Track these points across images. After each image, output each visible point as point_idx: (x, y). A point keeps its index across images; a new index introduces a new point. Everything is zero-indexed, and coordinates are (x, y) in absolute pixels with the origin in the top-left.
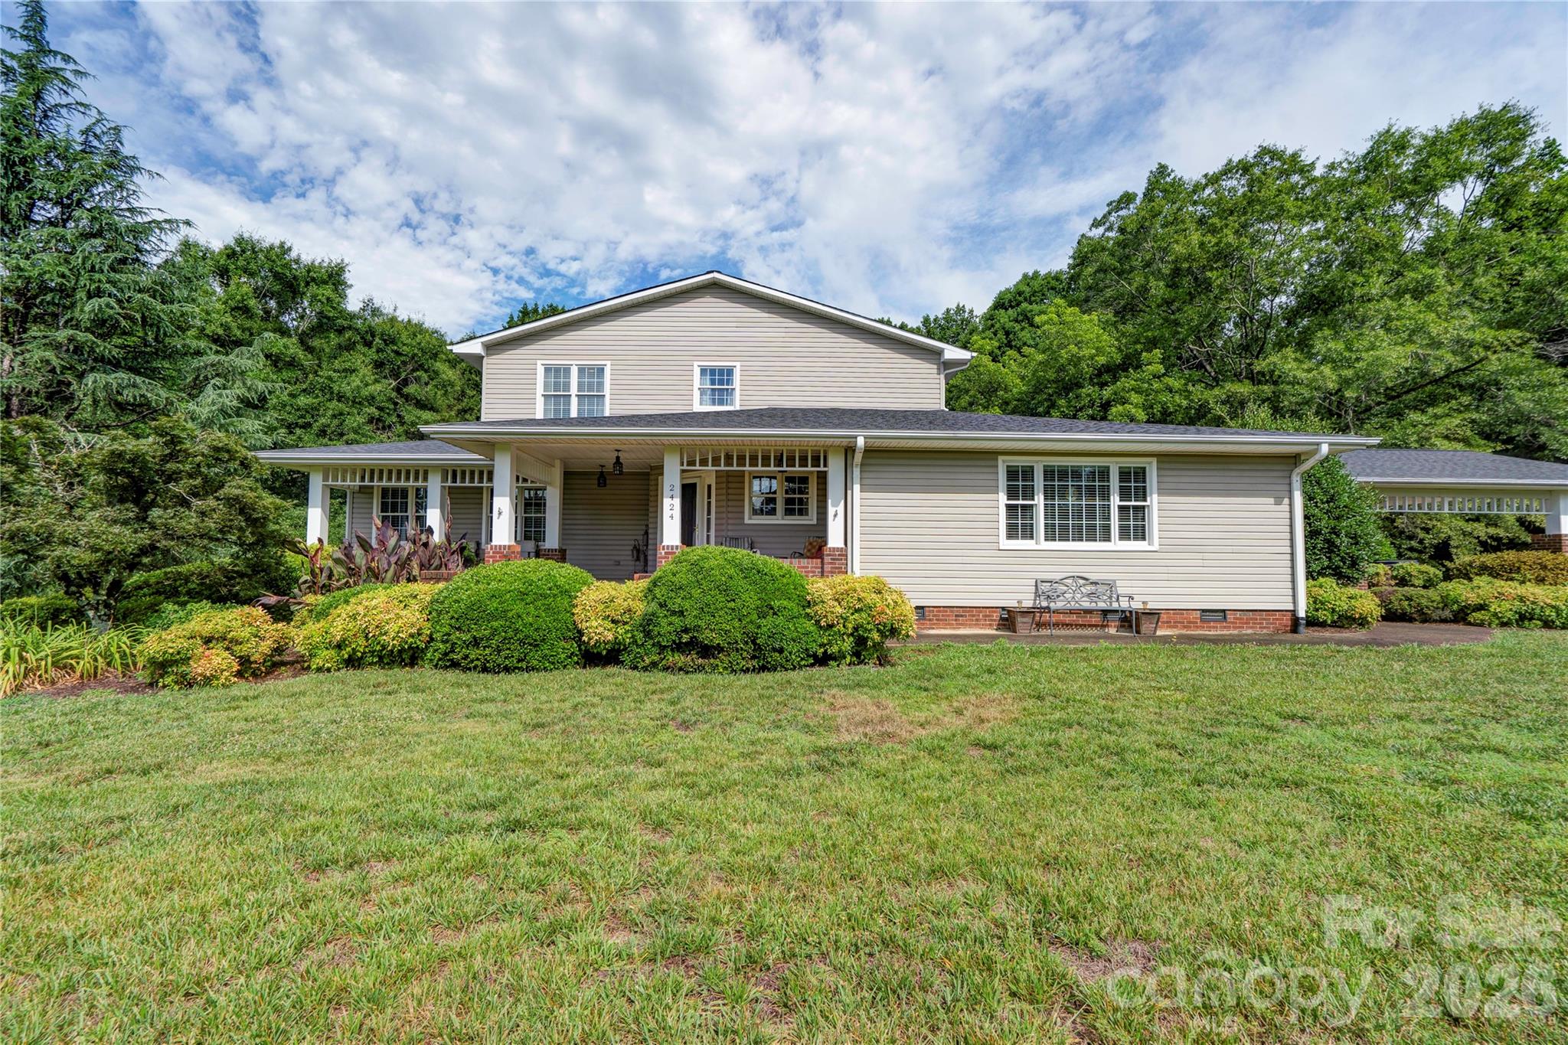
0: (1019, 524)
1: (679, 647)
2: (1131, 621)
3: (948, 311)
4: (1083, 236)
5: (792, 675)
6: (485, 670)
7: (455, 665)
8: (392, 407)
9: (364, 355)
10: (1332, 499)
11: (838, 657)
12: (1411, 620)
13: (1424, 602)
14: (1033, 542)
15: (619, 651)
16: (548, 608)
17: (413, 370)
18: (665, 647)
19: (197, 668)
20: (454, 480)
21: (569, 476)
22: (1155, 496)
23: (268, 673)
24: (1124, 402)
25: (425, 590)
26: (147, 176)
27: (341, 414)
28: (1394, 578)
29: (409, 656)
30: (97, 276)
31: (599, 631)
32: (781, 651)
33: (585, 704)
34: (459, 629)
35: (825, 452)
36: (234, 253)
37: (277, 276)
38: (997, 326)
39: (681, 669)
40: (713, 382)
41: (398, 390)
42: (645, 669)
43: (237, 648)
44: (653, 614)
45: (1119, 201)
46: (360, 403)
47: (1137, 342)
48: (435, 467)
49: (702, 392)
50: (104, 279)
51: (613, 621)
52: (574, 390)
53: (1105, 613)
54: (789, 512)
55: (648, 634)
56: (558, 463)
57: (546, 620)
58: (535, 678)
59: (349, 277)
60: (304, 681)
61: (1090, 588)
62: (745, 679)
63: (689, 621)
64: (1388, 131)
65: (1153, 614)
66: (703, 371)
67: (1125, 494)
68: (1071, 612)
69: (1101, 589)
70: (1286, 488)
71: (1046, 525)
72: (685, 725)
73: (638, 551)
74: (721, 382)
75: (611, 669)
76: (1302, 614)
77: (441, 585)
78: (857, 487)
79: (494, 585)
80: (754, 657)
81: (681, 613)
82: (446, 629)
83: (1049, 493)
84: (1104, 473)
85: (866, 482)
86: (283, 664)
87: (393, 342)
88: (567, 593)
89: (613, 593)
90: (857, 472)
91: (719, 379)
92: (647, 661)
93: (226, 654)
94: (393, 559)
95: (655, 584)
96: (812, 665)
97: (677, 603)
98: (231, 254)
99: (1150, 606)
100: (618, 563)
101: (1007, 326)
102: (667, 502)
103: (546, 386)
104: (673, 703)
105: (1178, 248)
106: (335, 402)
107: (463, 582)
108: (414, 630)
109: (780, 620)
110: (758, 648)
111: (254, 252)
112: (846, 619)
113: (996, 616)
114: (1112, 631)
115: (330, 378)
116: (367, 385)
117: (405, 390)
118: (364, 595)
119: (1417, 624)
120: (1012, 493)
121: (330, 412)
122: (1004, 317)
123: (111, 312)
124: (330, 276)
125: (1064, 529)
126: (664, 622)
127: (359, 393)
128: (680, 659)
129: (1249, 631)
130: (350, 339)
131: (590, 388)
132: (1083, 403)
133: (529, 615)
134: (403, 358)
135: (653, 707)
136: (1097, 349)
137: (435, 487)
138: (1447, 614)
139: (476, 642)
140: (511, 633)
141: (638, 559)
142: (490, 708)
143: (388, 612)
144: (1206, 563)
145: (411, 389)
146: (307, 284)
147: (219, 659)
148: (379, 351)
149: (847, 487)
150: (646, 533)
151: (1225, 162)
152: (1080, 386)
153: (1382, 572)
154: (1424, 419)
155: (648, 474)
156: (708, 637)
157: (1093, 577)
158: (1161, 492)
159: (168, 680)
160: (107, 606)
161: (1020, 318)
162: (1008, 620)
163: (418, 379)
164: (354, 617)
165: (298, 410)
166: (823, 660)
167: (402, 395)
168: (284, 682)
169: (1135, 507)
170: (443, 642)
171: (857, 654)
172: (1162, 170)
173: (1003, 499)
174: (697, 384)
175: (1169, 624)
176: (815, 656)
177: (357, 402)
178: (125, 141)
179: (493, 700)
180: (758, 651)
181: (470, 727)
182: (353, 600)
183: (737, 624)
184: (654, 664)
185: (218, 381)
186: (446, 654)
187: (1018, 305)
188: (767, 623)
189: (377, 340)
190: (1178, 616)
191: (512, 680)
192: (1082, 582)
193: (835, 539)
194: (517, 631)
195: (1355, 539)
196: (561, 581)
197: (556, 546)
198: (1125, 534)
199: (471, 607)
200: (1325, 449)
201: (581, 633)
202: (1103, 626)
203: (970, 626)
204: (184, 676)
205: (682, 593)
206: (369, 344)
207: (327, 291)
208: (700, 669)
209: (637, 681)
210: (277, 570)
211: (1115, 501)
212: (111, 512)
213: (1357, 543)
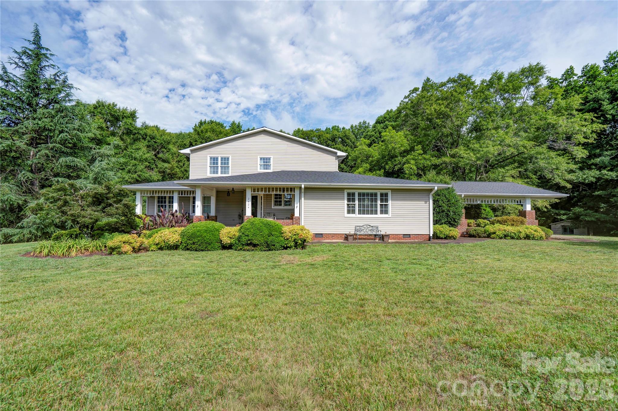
0: (351, 210)
1: (248, 245)
2: (382, 238)
3: (360, 123)
4: (402, 101)
5: (276, 252)
6: (196, 250)
7: (188, 249)
8: (153, 162)
9: (143, 143)
10: (449, 201)
11: (290, 247)
12: (475, 237)
13: (479, 232)
14: (355, 215)
15: (232, 246)
16: (213, 234)
17: (161, 149)
18: (244, 245)
19: (123, 249)
20: (182, 194)
21: (218, 192)
22: (390, 201)
23: (138, 252)
24: (409, 163)
25: (180, 230)
26: (75, 89)
27: (136, 165)
28: (476, 224)
29: (175, 247)
30: (62, 126)
31: (226, 240)
32: (274, 245)
33: (222, 258)
34: (189, 240)
35: (294, 188)
36: (96, 107)
37: (112, 116)
38: (377, 130)
39: (248, 250)
40: (264, 162)
41: (155, 155)
42: (239, 250)
43: (131, 245)
44: (241, 236)
45: (413, 91)
46: (142, 161)
47: (415, 142)
48: (176, 191)
49: (261, 165)
50: (64, 127)
51: (230, 238)
52: (219, 165)
53: (375, 235)
54: (285, 205)
55: (239, 241)
56: (214, 189)
57: (212, 238)
58: (209, 252)
59: (137, 115)
60: (149, 253)
61: (371, 228)
62: (264, 253)
63: (250, 238)
64: (496, 72)
65: (388, 236)
66: (261, 159)
67: (382, 200)
68: (365, 235)
69: (374, 228)
70: (428, 199)
71: (359, 210)
72: (246, 262)
73: (240, 216)
74: (267, 162)
75: (229, 250)
76: (431, 235)
77: (183, 228)
78: (303, 199)
79: (198, 228)
80: (267, 247)
81: (248, 236)
82: (186, 240)
83: (359, 200)
84: (376, 195)
85: (305, 197)
86: (142, 249)
87: (154, 138)
88: (218, 230)
89: (230, 230)
90: (303, 194)
91: (266, 162)
92: (239, 248)
93: (129, 246)
94: (168, 220)
95: (241, 228)
96: (283, 249)
97: (247, 233)
98: (95, 108)
99: (387, 233)
100: (234, 220)
101: (380, 130)
102: (247, 203)
103: (210, 163)
104: (244, 257)
105: (428, 111)
106: (133, 160)
107: (190, 228)
108: (177, 240)
109: (274, 237)
110: (268, 245)
111: (103, 106)
112: (292, 237)
113: (343, 236)
114: (377, 241)
115: (131, 152)
116: (144, 154)
117: (158, 156)
118: (162, 231)
119: (477, 238)
120: (349, 200)
121: (132, 164)
122: (379, 126)
123: (67, 137)
124: (131, 115)
125: (364, 211)
126: (243, 238)
127: (142, 157)
128: (247, 248)
129: (417, 240)
130: (137, 137)
131: (225, 164)
132: (396, 163)
133: (208, 236)
134: (157, 144)
135: (239, 258)
136: (401, 145)
137: (176, 196)
138: (485, 235)
139: (194, 243)
140: (203, 241)
141: (240, 219)
142: (200, 258)
143: (170, 235)
144: (405, 221)
145: (160, 155)
146: (123, 118)
147: (128, 248)
148: (149, 141)
149: (300, 199)
150: (243, 210)
151: (448, 78)
152: (396, 157)
153: (472, 222)
154: (503, 170)
155: (243, 192)
156: (255, 242)
157: (372, 225)
158: (392, 200)
159: (115, 253)
160: (90, 234)
161: (385, 127)
162: (346, 237)
163: (163, 152)
164: (161, 237)
165: (120, 163)
166: (286, 248)
167: (157, 158)
168: (143, 254)
169: (385, 204)
170: (185, 243)
171: (296, 246)
172: (428, 80)
173: (346, 202)
174: (259, 163)
175: (394, 238)
176: (284, 247)
177: (141, 161)
178: (68, 79)
179: (199, 257)
180: (268, 246)
181: (195, 262)
182: (159, 232)
183: (262, 238)
184: (241, 249)
185: (100, 159)
186: (186, 246)
187: (384, 122)
188: (271, 238)
189: (148, 138)
190: (396, 236)
191: (204, 253)
192: (368, 226)
193: (297, 214)
194: (205, 240)
195: (455, 213)
196: (216, 227)
197: (214, 215)
198: (382, 212)
199: (192, 234)
200: (436, 188)
201: (221, 241)
202: (375, 239)
203: (336, 239)
204: (119, 251)
205: (248, 230)
206: (145, 139)
207: (129, 121)
208: (253, 250)
209: (236, 253)
210: (134, 223)
211: (379, 203)
212: (94, 208)
213: (455, 214)
